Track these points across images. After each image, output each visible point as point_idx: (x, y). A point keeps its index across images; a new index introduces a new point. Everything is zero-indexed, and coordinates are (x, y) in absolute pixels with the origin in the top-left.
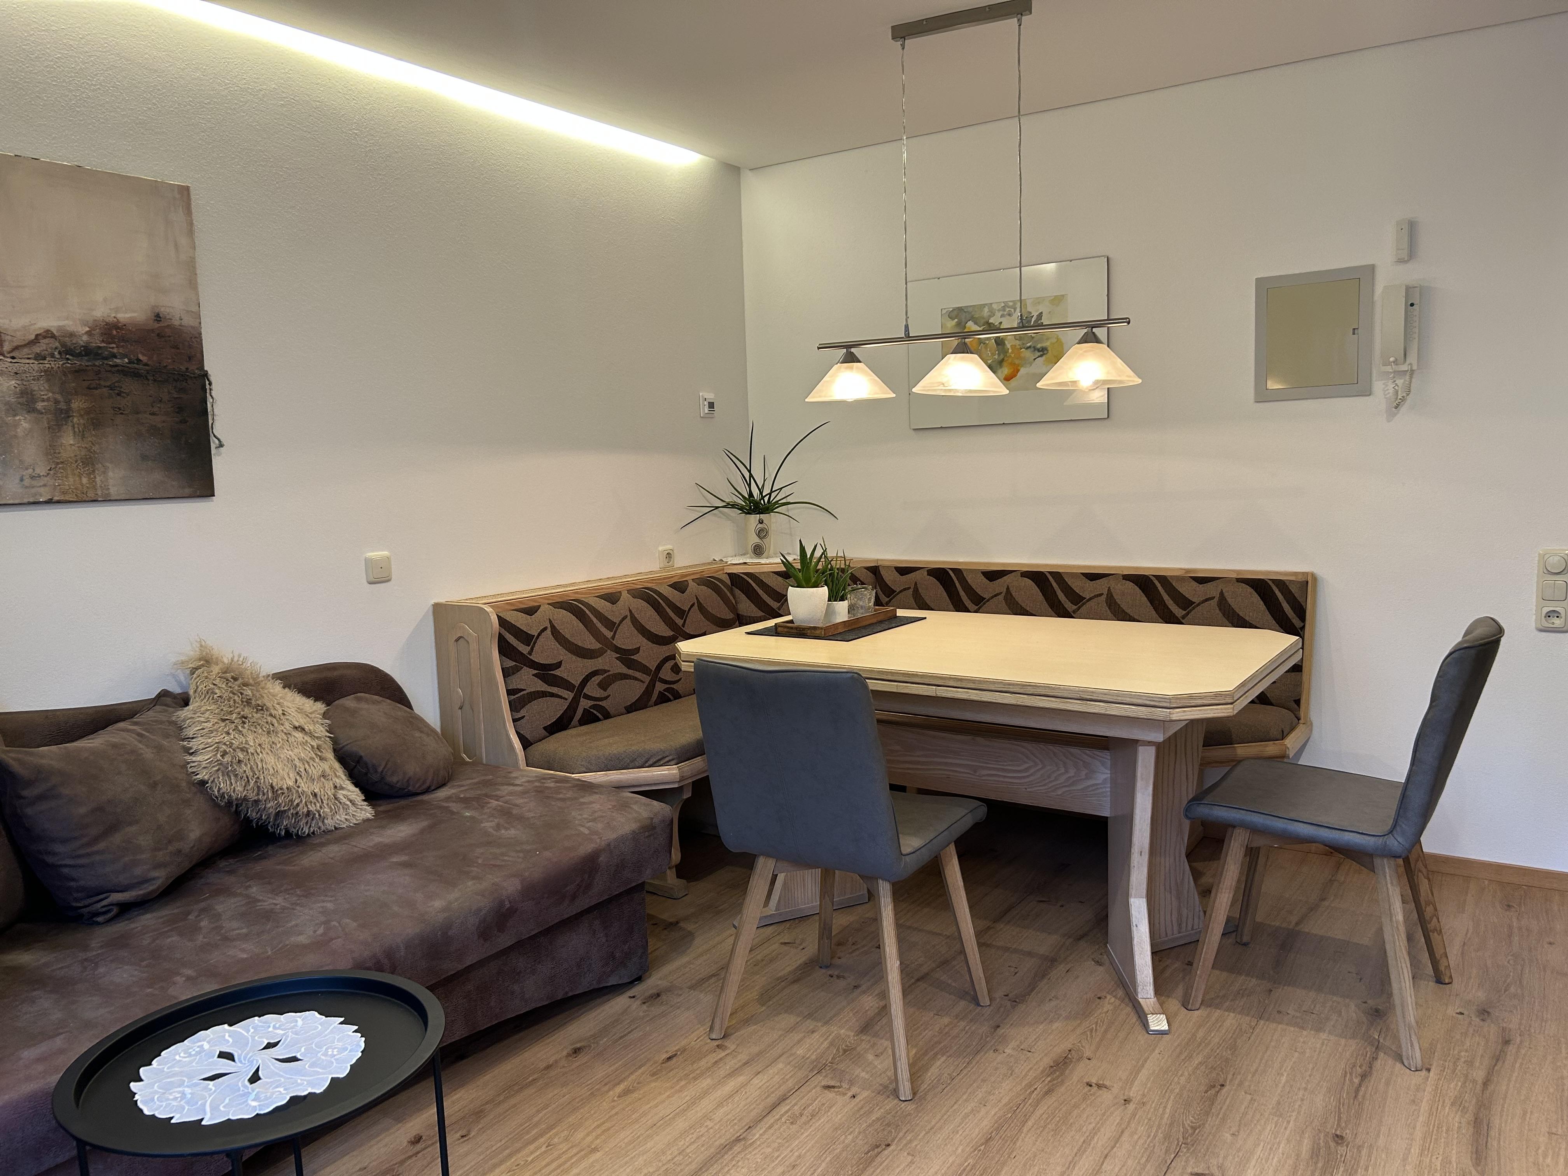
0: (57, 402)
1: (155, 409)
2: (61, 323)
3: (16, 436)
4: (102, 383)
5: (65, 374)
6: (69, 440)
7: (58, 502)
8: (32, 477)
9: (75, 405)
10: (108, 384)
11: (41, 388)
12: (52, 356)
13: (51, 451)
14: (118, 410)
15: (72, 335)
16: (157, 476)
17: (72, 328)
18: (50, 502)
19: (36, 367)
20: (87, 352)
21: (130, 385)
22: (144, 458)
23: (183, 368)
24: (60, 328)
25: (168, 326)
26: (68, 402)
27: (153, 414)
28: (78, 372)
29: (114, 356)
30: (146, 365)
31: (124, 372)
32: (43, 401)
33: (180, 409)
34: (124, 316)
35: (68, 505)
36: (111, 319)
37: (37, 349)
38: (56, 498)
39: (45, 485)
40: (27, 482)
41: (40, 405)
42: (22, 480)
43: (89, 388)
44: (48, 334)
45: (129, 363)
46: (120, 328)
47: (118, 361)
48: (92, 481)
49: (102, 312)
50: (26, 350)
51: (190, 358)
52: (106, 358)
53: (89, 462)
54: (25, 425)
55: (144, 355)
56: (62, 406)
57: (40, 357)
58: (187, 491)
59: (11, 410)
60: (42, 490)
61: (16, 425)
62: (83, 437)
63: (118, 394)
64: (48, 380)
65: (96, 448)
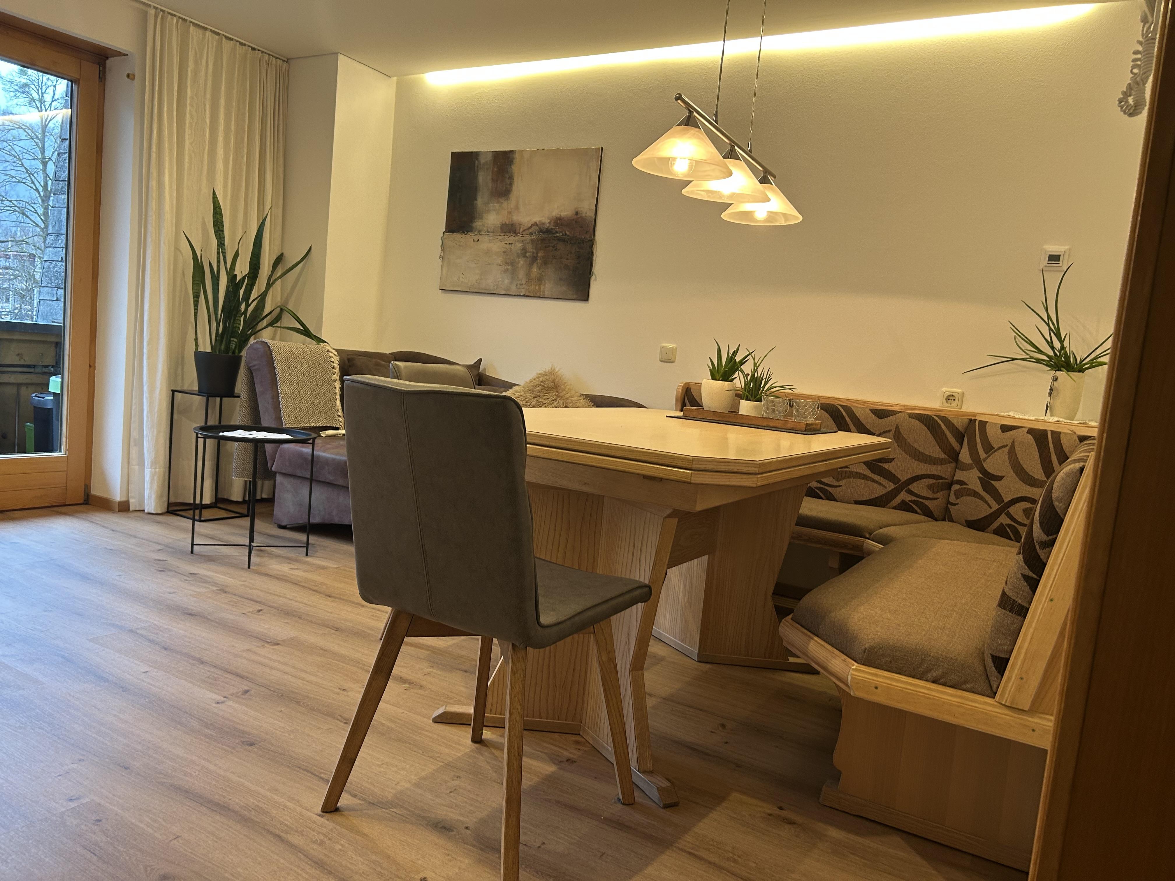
0: (533, 253)
1: (569, 257)
2: (540, 219)
3: (518, 267)
4: (551, 245)
5: (538, 241)
6: (535, 269)
7: (527, 296)
8: (520, 285)
9: (540, 254)
10: (553, 245)
11: (529, 247)
12: (535, 233)
13: (528, 274)
14: (554, 257)
15: (543, 224)
16: (564, 288)
17: (543, 221)
18: (524, 296)
19: (529, 238)
20: (548, 231)
21: (561, 246)
22: (561, 279)
23: (583, 237)
24: (540, 221)
25: (580, 217)
26: (537, 253)
27: (567, 259)
28: (543, 240)
29: (557, 232)
30: (569, 236)
31: (559, 239)
32: (529, 252)
33: (579, 257)
34: (563, 214)
35: (531, 298)
36: (559, 216)
37: (531, 231)
38: (526, 294)
39: (524, 288)
40: (518, 286)
41: (528, 254)
42: (517, 285)
43: (545, 247)
44: (535, 224)
45: (562, 235)
46: (561, 220)
47: (558, 234)
48: (540, 288)
49: (555, 213)
50: (527, 231)
51: (587, 232)
52: (554, 234)
53: (540, 279)
54: (522, 262)
55: (568, 231)
56: (535, 255)
57: (531, 234)
58: (575, 297)
59: (518, 256)
60: (523, 290)
61: (519, 262)
62: (540, 269)
63: (556, 250)
64: (532, 244)
65: (543, 274)
